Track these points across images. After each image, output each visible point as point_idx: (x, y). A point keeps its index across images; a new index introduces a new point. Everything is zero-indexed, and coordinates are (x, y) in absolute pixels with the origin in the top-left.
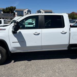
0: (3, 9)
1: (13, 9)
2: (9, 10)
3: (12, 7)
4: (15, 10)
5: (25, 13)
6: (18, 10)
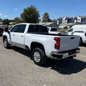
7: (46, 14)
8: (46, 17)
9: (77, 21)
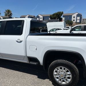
0: (50, 15)
1: (60, 14)
2: (56, 15)
3: (59, 12)
4: (62, 15)
5: (74, 17)
6: (66, 15)
7: (9, 11)
8: (9, 14)
9: (39, 19)
